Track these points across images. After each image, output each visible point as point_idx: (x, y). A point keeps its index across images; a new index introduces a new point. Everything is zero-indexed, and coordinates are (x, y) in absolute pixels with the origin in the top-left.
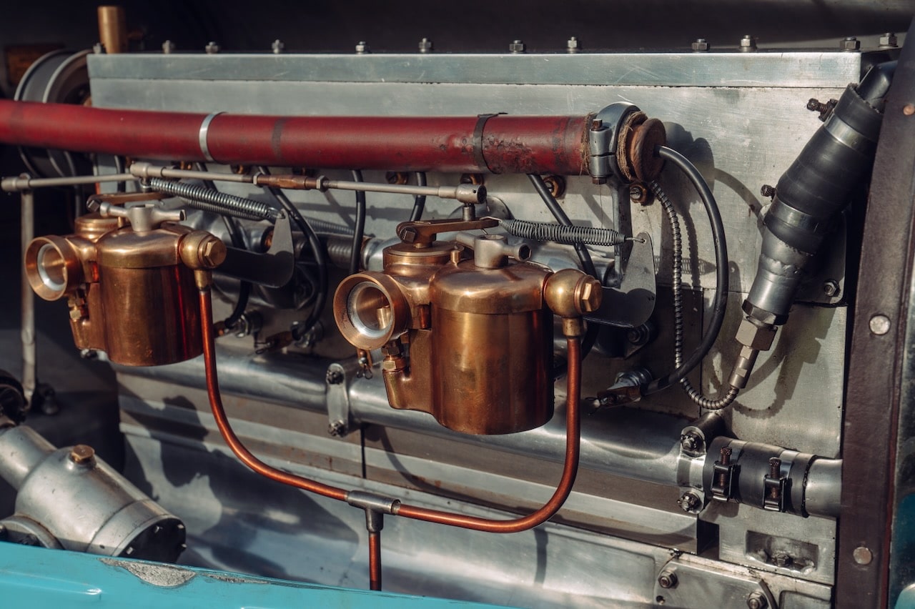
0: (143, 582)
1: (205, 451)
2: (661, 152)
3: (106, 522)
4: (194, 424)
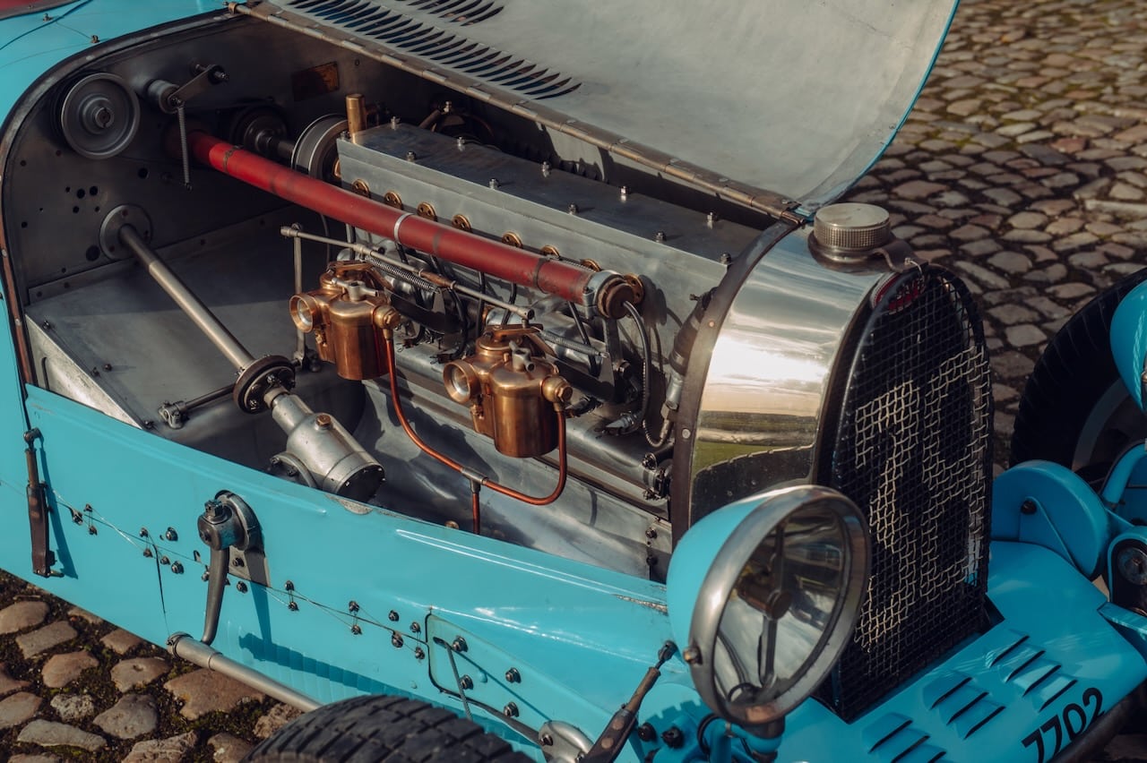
0: (346, 510)
1: (412, 406)
2: (625, 304)
3: (335, 465)
4: (405, 388)
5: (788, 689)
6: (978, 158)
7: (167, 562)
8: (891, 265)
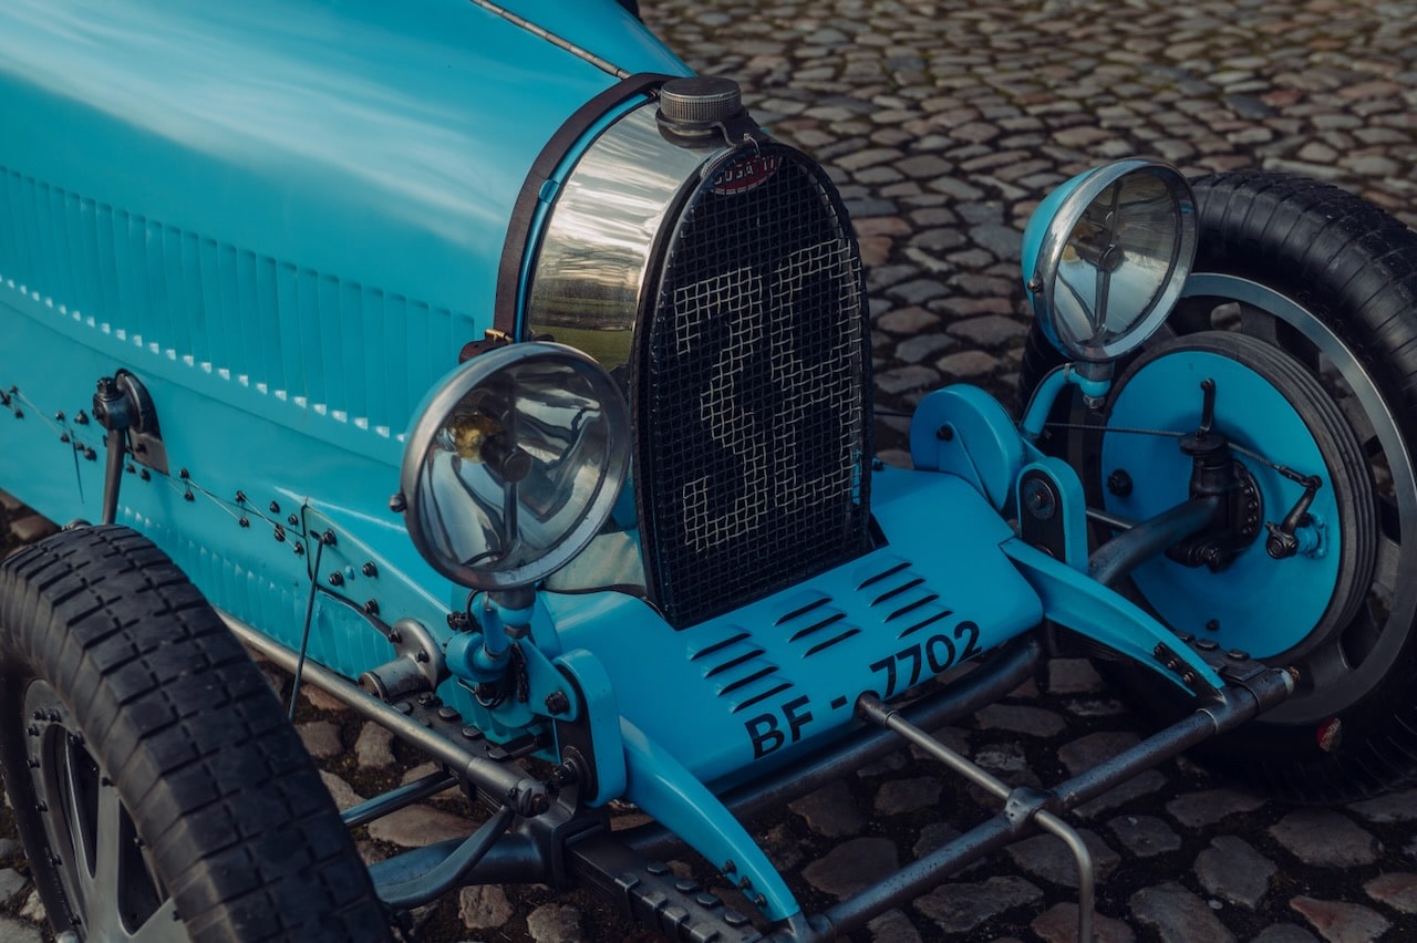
5: (537, 560)
6: (1169, 106)
7: (82, 448)
8: (727, 140)
